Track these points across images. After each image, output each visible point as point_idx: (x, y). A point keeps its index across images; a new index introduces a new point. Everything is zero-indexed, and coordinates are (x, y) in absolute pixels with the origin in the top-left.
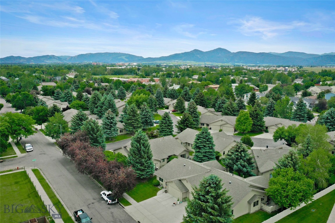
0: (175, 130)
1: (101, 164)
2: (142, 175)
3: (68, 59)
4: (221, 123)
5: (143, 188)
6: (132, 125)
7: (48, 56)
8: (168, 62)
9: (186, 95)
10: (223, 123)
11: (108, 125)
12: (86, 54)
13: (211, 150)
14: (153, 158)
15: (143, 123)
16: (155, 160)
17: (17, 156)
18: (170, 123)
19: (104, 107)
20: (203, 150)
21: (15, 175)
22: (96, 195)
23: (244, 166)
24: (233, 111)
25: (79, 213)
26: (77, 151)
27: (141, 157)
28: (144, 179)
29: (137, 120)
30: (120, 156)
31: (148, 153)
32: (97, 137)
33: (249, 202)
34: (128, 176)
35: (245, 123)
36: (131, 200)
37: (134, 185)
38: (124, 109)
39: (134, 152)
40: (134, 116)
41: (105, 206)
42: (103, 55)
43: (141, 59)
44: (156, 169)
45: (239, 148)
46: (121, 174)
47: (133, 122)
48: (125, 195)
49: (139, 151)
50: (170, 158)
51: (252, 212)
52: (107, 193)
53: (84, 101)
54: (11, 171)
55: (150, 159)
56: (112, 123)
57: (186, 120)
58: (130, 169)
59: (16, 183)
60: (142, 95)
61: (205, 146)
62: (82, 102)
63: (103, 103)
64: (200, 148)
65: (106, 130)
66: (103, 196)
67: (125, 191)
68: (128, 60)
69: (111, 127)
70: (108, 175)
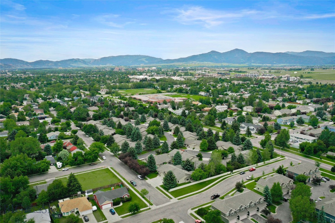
0: (170, 149)
1: (138, 166)
2: (152, 170)
3: (92, 62)
4: (194, 144)
5: (152, 174)
6: (149, 147)
7: (73, 59)
8: (186, 64)
9: (183, 121)
10: (195, 144)
11: (138, 147)
12: (109, 57)
13: (180, 161)
14: (157, 163)
15: (154, 145)
16: (157, 164)
17: (101, 162)
18: (167, 146)
19: (135, 135)
20: (177, 161)
21: (105, 169)
22: (136, 177)
23: (188, 168)
24: (204, 136)
25: (132, 181)
26: (128, 161)
27: (152, 164)
28: (153, 172)
29: (151, 144)
30: (144, 163)
31: (154, 162)
32: (134, 154)
33: (185, 179)
34: (147, 170)
35: (204, 146)
36: (148, 178)
37: (149, 173)
38: (145, 137)
39: (149, 162)
40: (150, 142)
41: (139, 180)
42: (125, 57)
43: (161, 61)
44: (158, 168)
45: (187, 161)
46: (145, 170)
47: (149, 145)
48: (146, 177)
49: (151, 161)
50: (164, 163)
51: (186, 182)
52: (140, 176)
53: (123, 129)
54: (102, 168)
55: (155, 164)
56: (139, 146)
57: (174, 145)
58: (148, 168)
59: (107, 172)
60: (155, 126)
61: (177, 159)
62: (121, 130)
63: (134, 133)
64: (176, 160)
65: (137, 150)
66: (139, 177)
67: (146, 175)
68: (147, 62)
69: (139, 148)
70: (140, 170)
